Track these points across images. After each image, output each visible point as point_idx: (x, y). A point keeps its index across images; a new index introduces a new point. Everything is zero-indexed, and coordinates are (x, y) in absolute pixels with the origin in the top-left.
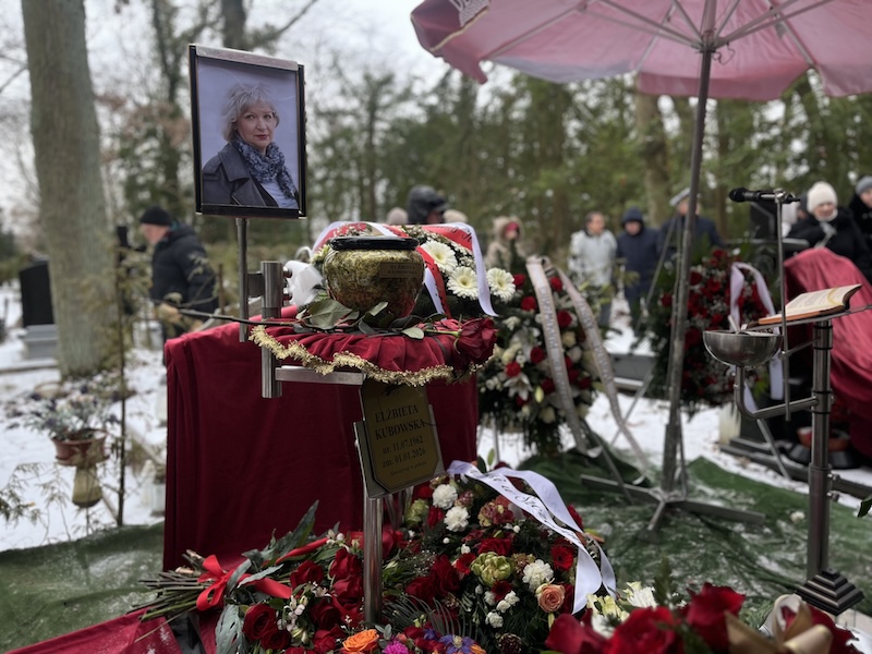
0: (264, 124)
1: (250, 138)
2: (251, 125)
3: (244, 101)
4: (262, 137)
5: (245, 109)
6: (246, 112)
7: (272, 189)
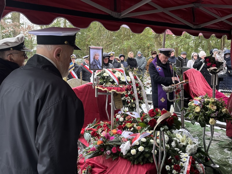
0: (98, 56)
1: (96, 59)
2: (96, 57)
3: (95, 53)
4: (97, 58)
5: (95, 55)
6: (96, 55)
7: (98, 66)
